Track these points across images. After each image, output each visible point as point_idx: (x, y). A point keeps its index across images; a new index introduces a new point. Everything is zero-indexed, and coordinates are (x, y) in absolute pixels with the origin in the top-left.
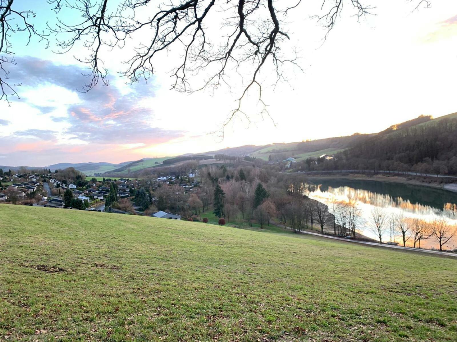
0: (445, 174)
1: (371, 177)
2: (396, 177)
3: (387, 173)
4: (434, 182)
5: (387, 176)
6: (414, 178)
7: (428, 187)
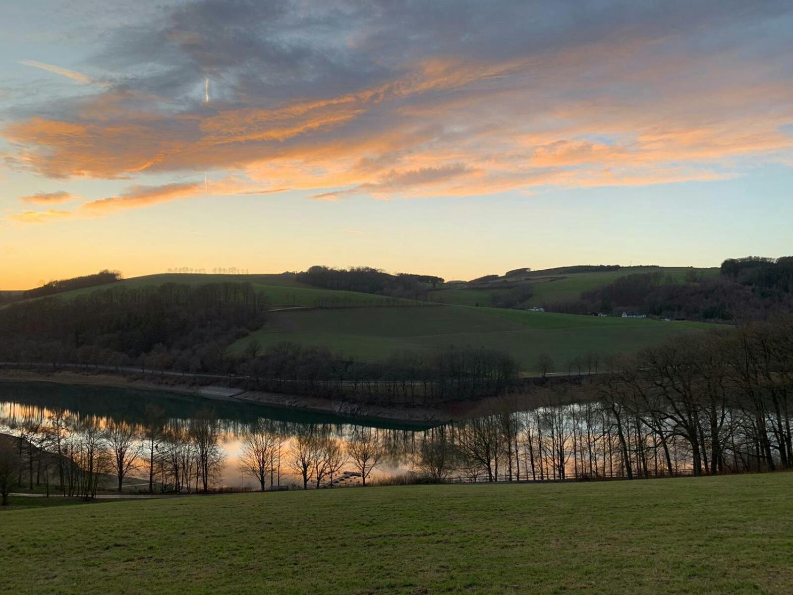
0: (198, 371)
1: (48, 376)
2: (103, 376)
3: (84, 369)
4: (180, 383)
5: (84, 375)
6: (142, 377)
7: (167, 392)
